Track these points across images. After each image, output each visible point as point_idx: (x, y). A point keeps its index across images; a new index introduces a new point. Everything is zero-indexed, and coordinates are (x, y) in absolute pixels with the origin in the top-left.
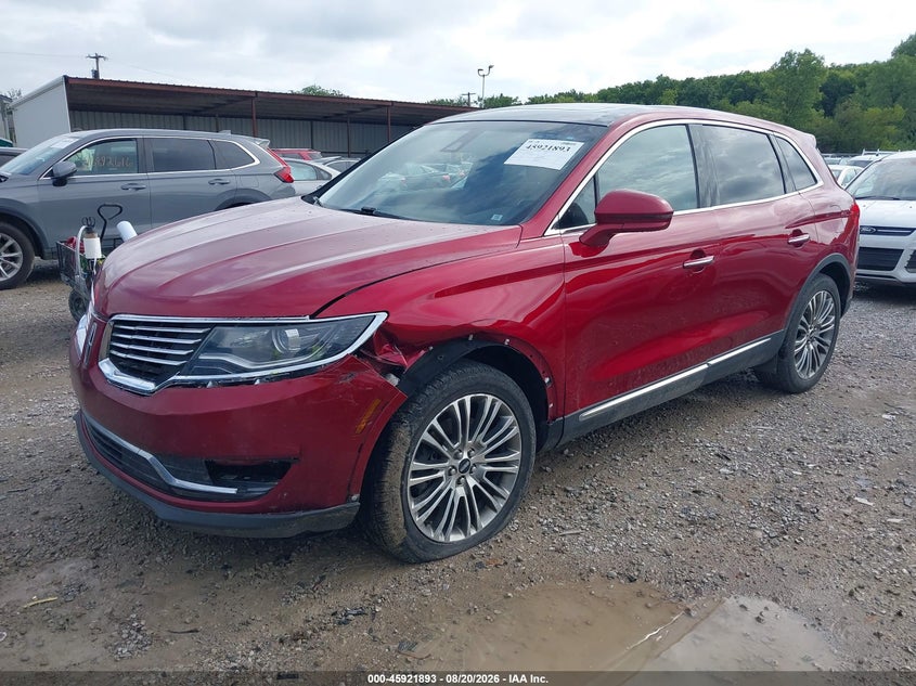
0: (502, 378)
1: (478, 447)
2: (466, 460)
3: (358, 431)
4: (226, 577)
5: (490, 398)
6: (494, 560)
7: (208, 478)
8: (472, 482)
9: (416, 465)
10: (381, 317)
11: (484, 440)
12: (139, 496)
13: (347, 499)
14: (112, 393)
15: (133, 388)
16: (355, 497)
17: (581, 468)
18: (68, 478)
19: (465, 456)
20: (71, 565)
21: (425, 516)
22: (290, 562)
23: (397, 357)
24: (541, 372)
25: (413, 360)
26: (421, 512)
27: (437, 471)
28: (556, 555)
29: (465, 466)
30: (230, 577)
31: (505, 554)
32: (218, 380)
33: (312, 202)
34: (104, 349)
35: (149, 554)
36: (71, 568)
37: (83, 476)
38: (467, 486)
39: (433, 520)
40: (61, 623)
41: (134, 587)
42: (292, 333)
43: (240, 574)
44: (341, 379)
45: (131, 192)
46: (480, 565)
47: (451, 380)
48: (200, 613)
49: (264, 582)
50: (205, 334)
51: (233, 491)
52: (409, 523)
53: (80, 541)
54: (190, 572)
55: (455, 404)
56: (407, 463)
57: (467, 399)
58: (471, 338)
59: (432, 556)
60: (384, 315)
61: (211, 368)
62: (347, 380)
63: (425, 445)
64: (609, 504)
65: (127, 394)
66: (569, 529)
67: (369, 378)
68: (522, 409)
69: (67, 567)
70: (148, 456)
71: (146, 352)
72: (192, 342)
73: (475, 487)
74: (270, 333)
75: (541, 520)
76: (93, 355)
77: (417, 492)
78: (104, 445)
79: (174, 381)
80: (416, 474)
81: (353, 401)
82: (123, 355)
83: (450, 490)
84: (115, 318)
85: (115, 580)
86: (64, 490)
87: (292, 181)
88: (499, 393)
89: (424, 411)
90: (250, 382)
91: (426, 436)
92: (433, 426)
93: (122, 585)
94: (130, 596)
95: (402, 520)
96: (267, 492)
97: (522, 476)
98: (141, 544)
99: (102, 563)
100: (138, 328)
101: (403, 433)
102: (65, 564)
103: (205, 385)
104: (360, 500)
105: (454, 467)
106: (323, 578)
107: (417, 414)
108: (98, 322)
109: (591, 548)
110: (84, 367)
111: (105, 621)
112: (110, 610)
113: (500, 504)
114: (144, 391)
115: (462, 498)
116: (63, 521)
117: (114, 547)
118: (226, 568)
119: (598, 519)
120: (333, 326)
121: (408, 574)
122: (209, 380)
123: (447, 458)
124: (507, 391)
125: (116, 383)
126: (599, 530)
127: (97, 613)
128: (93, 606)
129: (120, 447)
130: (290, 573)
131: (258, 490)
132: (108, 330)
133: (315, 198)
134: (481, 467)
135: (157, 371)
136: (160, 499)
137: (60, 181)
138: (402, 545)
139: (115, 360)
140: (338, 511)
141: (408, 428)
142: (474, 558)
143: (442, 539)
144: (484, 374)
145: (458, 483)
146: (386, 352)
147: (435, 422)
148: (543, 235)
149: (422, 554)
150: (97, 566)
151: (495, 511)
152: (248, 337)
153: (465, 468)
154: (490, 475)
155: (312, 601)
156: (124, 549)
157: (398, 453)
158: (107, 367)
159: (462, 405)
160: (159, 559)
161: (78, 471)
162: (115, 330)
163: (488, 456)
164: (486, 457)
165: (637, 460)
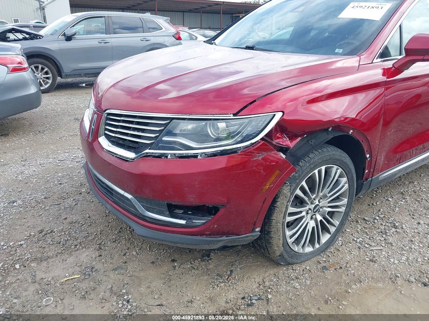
0: (343, 155)
1: (325, 196)
2: (318, 205)
3: (264, 190)
4: (175, 267)
5: (336, 167)
6: (333, 265)
7: (168, 213)
8: (319, 218)
9: (292, 210)
10: (279, 115)
11: (329, 193)
12: (125, 219)
13: (253, 231)
14: (107, 158)
15: (120, 156)
16: (258, 229)
17: (369, 205)
18: (81, 198)
19: (317, 203)
20: (87, 254)
21: (293, 239)
22: (210, 259)
23: (286, 142)
24: (366, 151)
25: (295, 142)
26: (291, 237)
27: (301, 212)
28: (371, 264)
29: (317, 208)
30: (177, 268)
31: (339, 261)
32: (175, 154)
33: (212, 44)
34: (102, 130)
35: (128, 249)
36: (87, 255)
37: (89, 197)
38: (316, 220)
39: (297, 241)
40: (83, 294)
41: (122, 271)
42: (222, 125)
43: (182, 266)
44: (255, 157)
45: (103, 44)
46: (324, 268)
47: (315, 156)
48: (163, 292)
49: (196, 272)
50: (167, 125)
51: (183, 222)
52: (285, 243)
53: (90, 238)
54: (153, 263)
55: (316, 171)
56: (287, 208)
57: (323, 168)
58: (330, 130)
59: (295, 261)
60: (281, 114)
61: (170, 146)
62: (259, 157)
63: (297, 197)
64: (394, 230)
65: (116, 159)
66: (374, 246)
67: (273, 157)
68: (352, 174)
69: (84, 255)
70: (129, 196)
71: (128, 134)
72: (158, 129)
73: (321, 221)
74: (206, 124)
75: (356, 239)
76: (95, 134)
77: (290, 225)
78: (102, 186)
79: (147, 153)
80: (291, 214)
81: (262, 171)
82: (113, 135)
83: (308, 223)
84: (108, 111)
85: (111, 265)
86: (79, 205)
87: (181, 39)
88: (341, 164)
89: (299, 176)
90: (195, 156)
91: (298, 192)
92: (302, 186)
93: (115, 269)
94: (121, 277)
95: (281, 242)
96: (204, 223)
97: (347, 214)
98: (124, 242)
99: (103, 253)
100: (122, 118)
101: (286, 190)
102: (83, 252)
103: (167, 157)
104: (261, 231)
105: (310, 209)
106: (231, 271)
107: (295, 178)
108: (98, 114)
109: (392, 260)
110: (90, 140)
111: (108, 294)
112: (110, 286)
113: (333, 229)
114: (128, 158)
115: (313, 228)
116: (80, 225)
117: (109, 243)
118: (173, 261)
119: (391, 240)
120: (246, 121)
121: (282, 271)
122: (169, 154)
123: (308, 204)
124: (345, 163)
125: (109, 151)
126: (393, 248)
127: (103, 287)
128: (100, 282)
129: (112, 189)
130: (211, 266)
131: (199, 222)
132: (103, 118)
133: (213, 42)
134: (324, 208)
135: (136, 146)
136: (137, 222)
137: (69, 38)
138: (280, 256)
139: (108, 137)
140: (247, 237)
141: (289, 187)
142: (320, 263)
143: (301, 251)
144: (334, 152)
145: (312, 218)
146: (278, 138)
147: (304, 183)
148: (372, 63)
149: (290, 260)
150: (100, 256)
151: (330, 233)
152: (190, 126)
153: (316, 209)
154: (329, 213)
155: (228, 288)
156: (114, 245)
157: (281, 203)
158: (103, 141)
159: (320, 172)
160: (134, 253)
161: (86, 194)
162: (107, 119)
163: (329, 202)
164: (329, 203)
165: (401, 201)
